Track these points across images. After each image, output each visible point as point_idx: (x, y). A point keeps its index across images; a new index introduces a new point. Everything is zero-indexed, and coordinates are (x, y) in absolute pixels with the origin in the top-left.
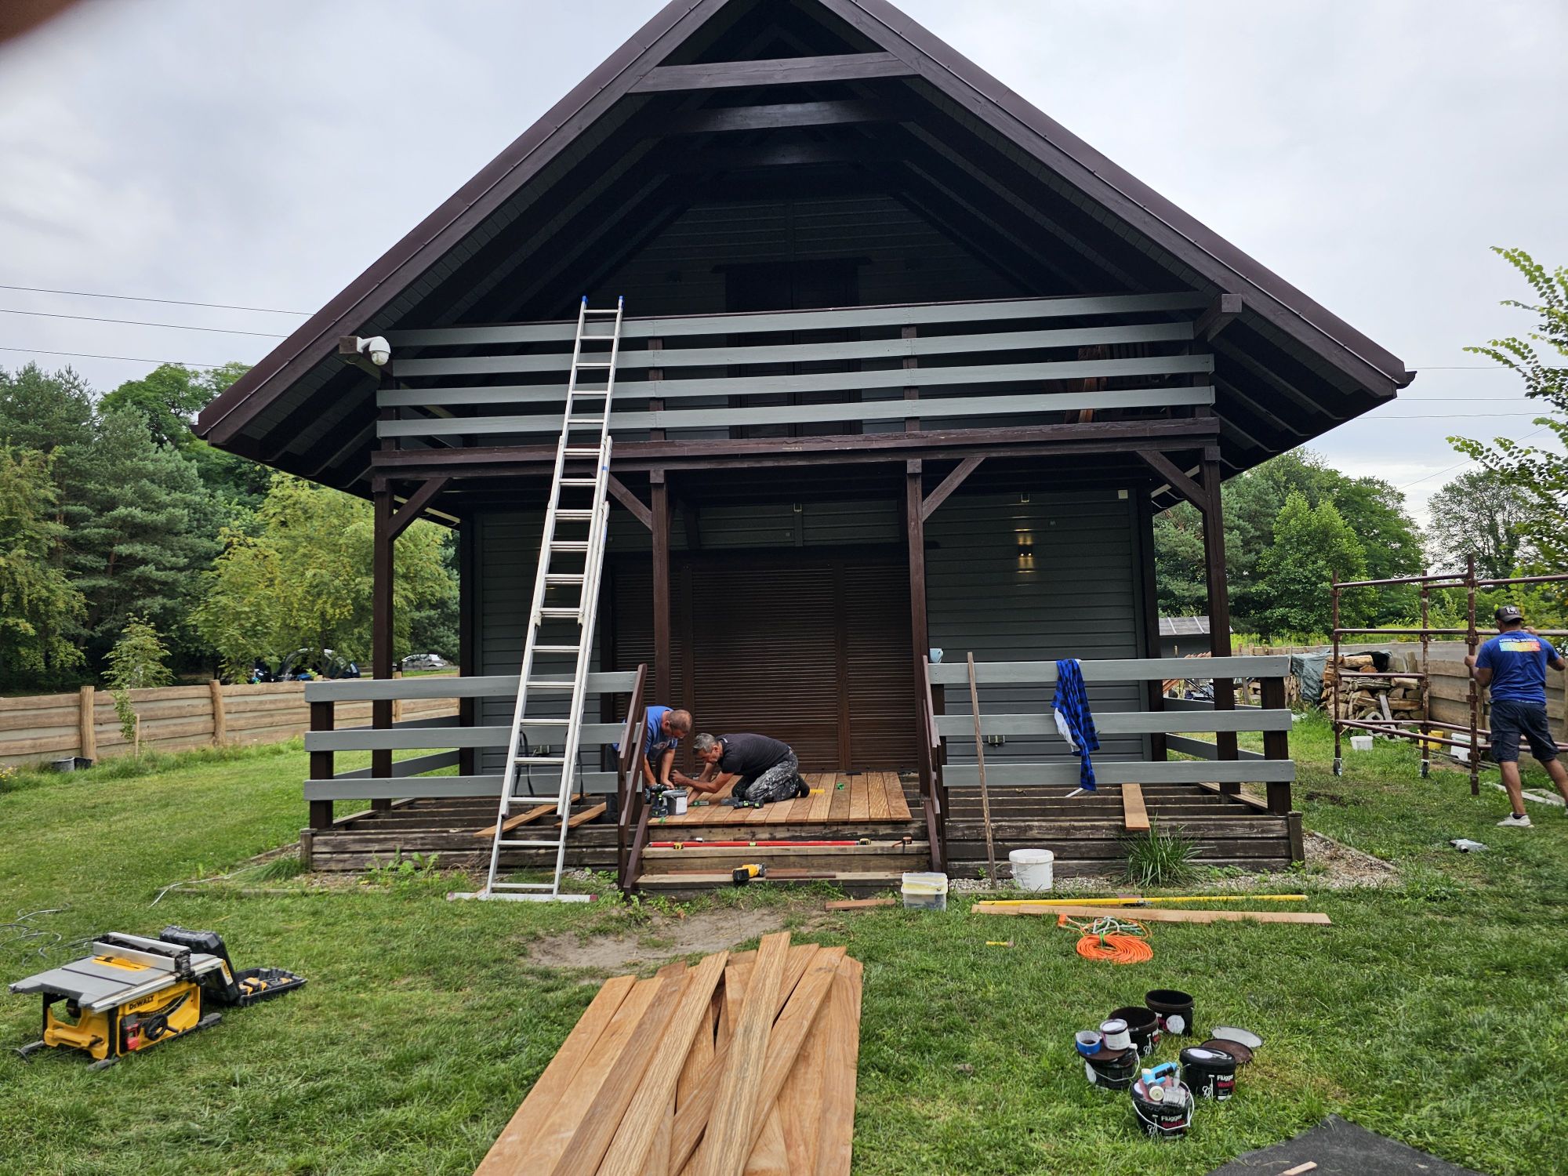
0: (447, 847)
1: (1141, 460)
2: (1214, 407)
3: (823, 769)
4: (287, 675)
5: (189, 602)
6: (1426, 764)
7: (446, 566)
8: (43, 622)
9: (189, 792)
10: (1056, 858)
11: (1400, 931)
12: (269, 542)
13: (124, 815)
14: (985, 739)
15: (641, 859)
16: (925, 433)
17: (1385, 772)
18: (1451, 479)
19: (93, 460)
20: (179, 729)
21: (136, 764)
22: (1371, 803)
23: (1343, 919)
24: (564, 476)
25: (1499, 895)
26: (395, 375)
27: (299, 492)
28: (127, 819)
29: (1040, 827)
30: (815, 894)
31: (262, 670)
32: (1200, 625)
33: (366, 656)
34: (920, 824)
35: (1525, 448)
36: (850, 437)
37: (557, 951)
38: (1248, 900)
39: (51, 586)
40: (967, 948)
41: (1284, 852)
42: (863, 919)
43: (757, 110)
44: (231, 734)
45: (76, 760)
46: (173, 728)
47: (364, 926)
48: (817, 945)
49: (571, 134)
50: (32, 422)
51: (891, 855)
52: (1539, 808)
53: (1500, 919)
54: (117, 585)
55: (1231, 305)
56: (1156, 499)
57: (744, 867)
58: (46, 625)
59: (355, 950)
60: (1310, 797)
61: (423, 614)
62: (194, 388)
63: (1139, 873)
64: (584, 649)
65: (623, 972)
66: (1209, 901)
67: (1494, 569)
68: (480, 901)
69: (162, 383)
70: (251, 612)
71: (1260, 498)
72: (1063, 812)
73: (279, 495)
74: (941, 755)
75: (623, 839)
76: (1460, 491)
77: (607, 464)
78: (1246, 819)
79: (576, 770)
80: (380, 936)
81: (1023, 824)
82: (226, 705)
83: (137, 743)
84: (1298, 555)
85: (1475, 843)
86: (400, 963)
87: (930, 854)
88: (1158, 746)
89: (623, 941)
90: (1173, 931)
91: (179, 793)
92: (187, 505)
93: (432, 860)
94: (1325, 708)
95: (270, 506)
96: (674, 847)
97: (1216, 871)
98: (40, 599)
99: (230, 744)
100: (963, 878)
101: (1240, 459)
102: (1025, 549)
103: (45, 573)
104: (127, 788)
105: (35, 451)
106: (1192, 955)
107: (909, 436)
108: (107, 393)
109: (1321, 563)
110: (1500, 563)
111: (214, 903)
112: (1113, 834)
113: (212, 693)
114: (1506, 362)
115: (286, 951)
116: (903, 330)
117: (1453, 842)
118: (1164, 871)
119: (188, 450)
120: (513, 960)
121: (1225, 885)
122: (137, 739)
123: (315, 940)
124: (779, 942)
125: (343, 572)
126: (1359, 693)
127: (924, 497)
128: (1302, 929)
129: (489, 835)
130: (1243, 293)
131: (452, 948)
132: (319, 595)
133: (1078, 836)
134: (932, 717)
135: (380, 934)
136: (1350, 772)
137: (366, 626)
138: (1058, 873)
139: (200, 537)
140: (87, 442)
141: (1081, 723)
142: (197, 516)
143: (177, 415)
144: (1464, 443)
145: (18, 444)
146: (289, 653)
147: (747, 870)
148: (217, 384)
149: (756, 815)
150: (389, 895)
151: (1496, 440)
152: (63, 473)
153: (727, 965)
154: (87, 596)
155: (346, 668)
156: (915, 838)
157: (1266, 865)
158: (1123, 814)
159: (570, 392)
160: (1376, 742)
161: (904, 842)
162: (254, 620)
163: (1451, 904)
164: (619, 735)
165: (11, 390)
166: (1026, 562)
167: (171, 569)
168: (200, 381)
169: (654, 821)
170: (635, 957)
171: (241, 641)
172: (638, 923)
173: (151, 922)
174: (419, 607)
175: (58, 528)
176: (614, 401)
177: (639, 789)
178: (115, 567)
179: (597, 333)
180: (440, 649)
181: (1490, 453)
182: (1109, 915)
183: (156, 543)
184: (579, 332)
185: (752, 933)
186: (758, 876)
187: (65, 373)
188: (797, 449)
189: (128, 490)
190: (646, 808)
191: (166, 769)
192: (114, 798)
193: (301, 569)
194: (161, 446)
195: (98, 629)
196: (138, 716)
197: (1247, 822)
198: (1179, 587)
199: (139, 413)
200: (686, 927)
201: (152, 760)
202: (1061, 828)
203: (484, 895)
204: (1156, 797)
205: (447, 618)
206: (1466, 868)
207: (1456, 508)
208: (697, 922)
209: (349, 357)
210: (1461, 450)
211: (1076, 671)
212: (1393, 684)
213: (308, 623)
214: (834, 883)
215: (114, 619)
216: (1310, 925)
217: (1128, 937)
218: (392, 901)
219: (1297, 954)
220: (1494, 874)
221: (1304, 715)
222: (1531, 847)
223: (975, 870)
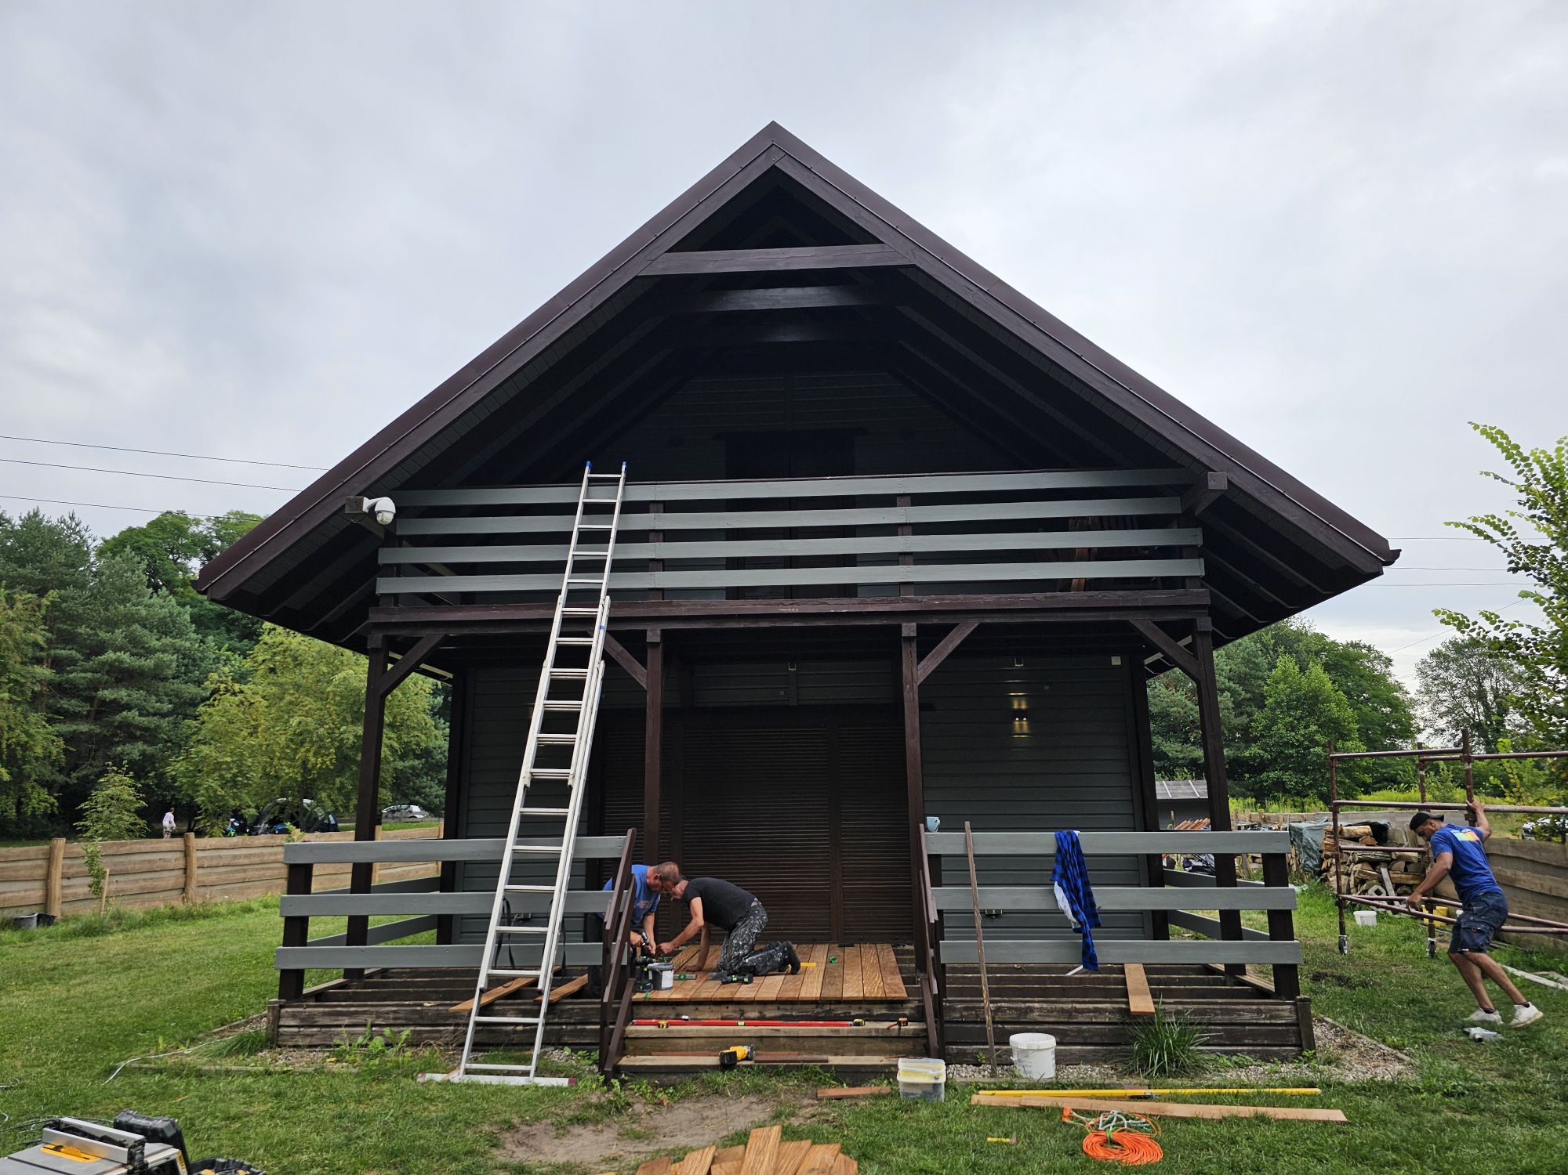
0: (421, 1022)
1: (1133, 629)
2: (1203, 578)
3: (814, 940)
4: (263, 826)
5: (169, 748)
6: (1432, 943)
7: (434, 715)
8: (19, 767)
9: (153, 954)
10: (1058, 1044)
11: (1419, 1131)
12: (256, 690)
13: (84, 978)
14: (982, 912)
15: (624, 1038)
16: (919, 598)
17: (1391, 951)
18: (1437, 645)
19: (86, 604)
20: (148, 884)
21: (102, 922)
22: (1380, 985)
23: (1358, 1116)
24: (561, 635)
25: (1517, 1090)
26: (397, 534)
27: (290, 639)
28: (87, 982)
29: (1041, 1009)
30: (806, 1080)
31: (237, 820)
32: (1197, 790)
33: (346, 807)
34: (916, 1003)
35: (1511, 622)
36: (846, 600)
37: (532, 1142)
38: (1259, 1093)
39: (32, 731)
40: (967, 1145)
41: (1293, 1040)
42: (857, 1110)
43: (760, 292)
44: (202, 890)
45: (39, 917)
46: (142, 884)
47: (328, 1110)
48: (809, 1142)
49: (583, 311)
50: (29, 566)
51: (886, 1037)
52: (1552, 994)
53: (1521, 1118)
54: (98, 731)
55: (1217, 482)
56: (1149, 665)
57: (732, 1049)
58: (21, 770)
59: (318, 1138)
60: (1317, 978)
61: (407, 764)
62: (194, 535)
63: (1145, 1062)
64: (573, 812)
65: (602, 1168)
66: (1219, 1093)
67: (1485, 737)
68: (453, 1084)
69: (163, 530)
70: (233, 762)
71: (1249, 661)
72: (1064, 993)
73: (270, 642)
74: (938, 930)
75: (606, 1016)
76: (1446, 657)
77: (604, 623)
78: (1253, 1004)
79: (559, 941)
80: (346, 1123)
81: (1023, 1005)
82: (199, 859)
83: (104, 899)
84: (1288, 719)
85: (1488, 1032)
86: (366, 1155)
87: (927, 1037)
88: (1159, 924)
89: (602, 1131)
90: (1184, 1128)
91: (142, 955)
92: (177, 651)
93: (404, 1037)
94: (1326, 880)
95: (260, 653)
96: (659, 1025)
97: (1224, 1060)
98: (18, 744)
99: (199, 901)
100: (961, 1064)
101: (1231, 629)
102: (1020, 714)
103: (25, 718)
104: (92, 948)
105: (30, 595)
106: (1203, 1156)
107: (904, 601)
108: (108, 538)
109: (1314, 728)
110: (1490, 730)
111: (172, 1081)
112: (1116, 1018)
113: (186, 846)
114: (1487, 537)
115: (245, 1138)
116: (898, 498)
117: (1467, 1030)
118: (1170, 1060)
119: (183, 595)
120: (485, 1152)
121: (1234, 1076)
122: (105, 895)
123: (276, 1126)
124: (769, 1137)
125: (329, 720)
126: (1360, 865)
127: (919, 661)
128: (1317, 1128)
129: (464, 1010)
130: (1228, 471)
131: (421, 1137)
132: (302, 743)
133: (1080, 1020)
134: (930, 889)
135: (345, 1120)
136: (1355, 950)
137: (347, 775)
138: (1061, 1060)
139: (186, 683)
140: (82, 586)
141: (1081, 898)
142: (186, 661)
143: (175, 561)
144: (1450, 616)
145: (12, 587)
146: (267, 803)
147: (735, 1053)
148: (217, 532)
149: (745, 992)
150: (357, 1075)
151: (1481, 613)
152: (57, 619)
153: (713, 1162)
154: (67, 741)
155: (323, 819)
156: (911, 1019)
157: (1276, 1054)
158: (1127, 997)
159: (571, 553)
160: (1379, 917)
161: (899, 1024)
162: (235, 770)
163: (1470, 1100)
164: (606, 902)
165: (13, 534)
166: (1021, 726)
167: (154, 715)
168: (201, 528)
169: (638, 996)
170: (614, 1151)
171: (221, 792)
172: (618, 1111)
173: (104, 1102)
174: (403, 757)
175: (44, 672)
176: (614, 562)
177: (625, 962)
178: (98, 712)
179: (600, 497)
180: (421, 800)
181: (1476, 626)
182: (1115, 1109)
183: (142, 688)
184: (582, 495)
185: (740, 1124)
186: (747, 1059)
187: (68, 519)
188: (793, 611)
189: (119, 635)
190: (631, 981)
191: (132, 927)
192: (75, 960)
193: (286, 717)
194: (156, 592)
195: (74, 775)
196: (108, 870)
197: (1254, 1007)
198: (1172, 748)
199: (137, 559)
200: (669, 1115)
201: (118, 917)
202: (1063, 1011)
203: (457, 1077)
204: (1160, 978)
205: (432, 768)
206: (1482, 1060)
207: (1444, 674)
208: (681, 1110)
209: (354, 516)
210: (1448, 623)
211: (1075, 843)
212: (1394, 857)
213: (289, 772)
214: (827, 1068)
215: (91, 765)
216: (1326, 1123)
217: (1137, 1135)
218: (360, 1082)
219: (1314, 1156)
220: (1511, 1067)
221: (1305, 887)
222: (1547, 1038)
223: (974, 1055)
